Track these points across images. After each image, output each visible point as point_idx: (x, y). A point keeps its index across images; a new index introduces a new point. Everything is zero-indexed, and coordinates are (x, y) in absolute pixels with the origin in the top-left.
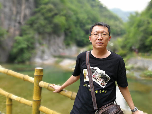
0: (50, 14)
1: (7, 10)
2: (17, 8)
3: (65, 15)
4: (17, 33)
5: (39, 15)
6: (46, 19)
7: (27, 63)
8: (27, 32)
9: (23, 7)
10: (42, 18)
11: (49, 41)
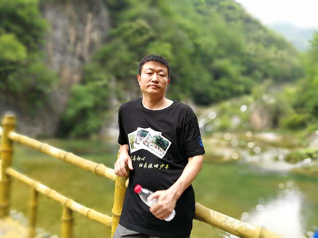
0: (140, 40)
1: (58, 34)
2: (77, 29)
3: (170, 41)
4: (77, 77)
5: (118, 41)
6: (132, 49)
7: (94, 137)
8: (96, 76)
9: (89, 27)
10: (124, 47)
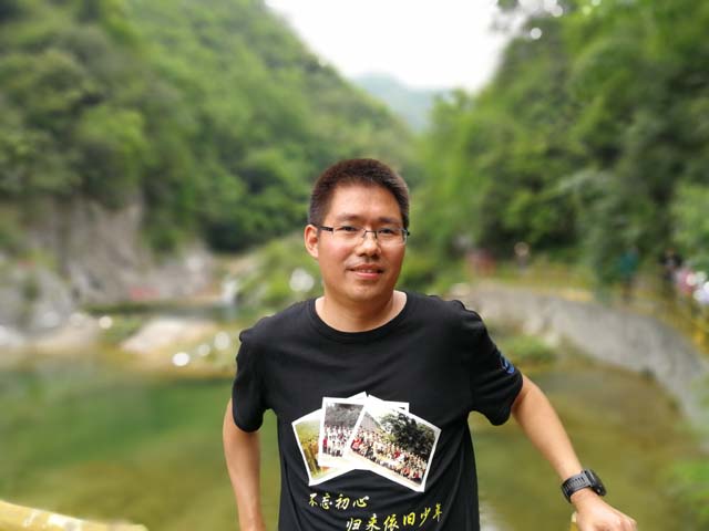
0: (56, 101)
3: (140, 105)
10: (14, 117)
11: (64, 233)
